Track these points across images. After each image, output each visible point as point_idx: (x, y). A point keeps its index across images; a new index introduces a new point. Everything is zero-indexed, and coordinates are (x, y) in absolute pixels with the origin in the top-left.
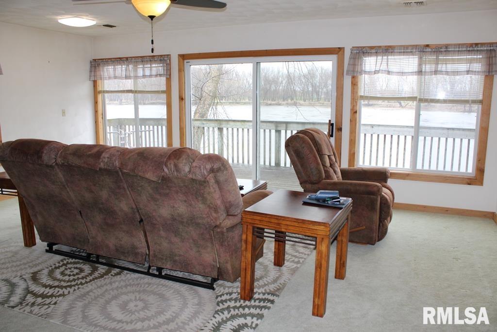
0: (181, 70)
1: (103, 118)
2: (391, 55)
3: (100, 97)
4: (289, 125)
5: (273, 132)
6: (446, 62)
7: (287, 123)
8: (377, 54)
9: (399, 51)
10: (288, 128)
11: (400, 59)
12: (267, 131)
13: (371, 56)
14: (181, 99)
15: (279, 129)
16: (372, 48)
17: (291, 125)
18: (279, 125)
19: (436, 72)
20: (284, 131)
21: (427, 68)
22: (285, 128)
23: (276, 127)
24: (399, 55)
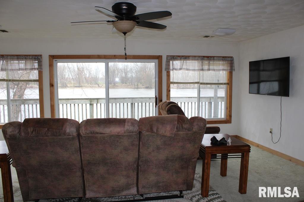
0: (51, 66)
2: (188, 61)
4: (99, 100)
5: (88, 105)
6: (213, 65)
7: (98, 99)
8: (181, 59)
9: (192, 59)
10: (99, 102)
11: (192, 62)
12: (84, 105)
13: (177, 60)
14: (52, 85)
15: (92, 103)
16: (179, 56)
17: (101, 100)
18: (93, 101)
19: (209, 70)
20: (96, 104)
21: (206, 67)
22: (96, 102)
23: (91, 102)
24: (192, 61)
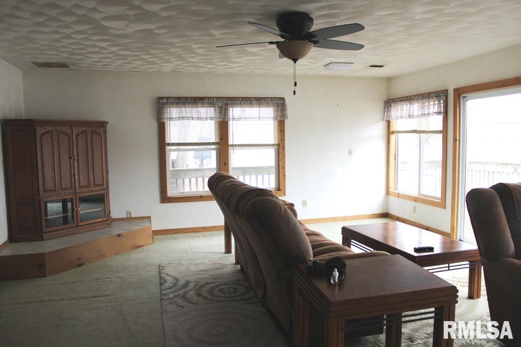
1: (395, 159)
3: (393, 137)
14: (455, 140)
